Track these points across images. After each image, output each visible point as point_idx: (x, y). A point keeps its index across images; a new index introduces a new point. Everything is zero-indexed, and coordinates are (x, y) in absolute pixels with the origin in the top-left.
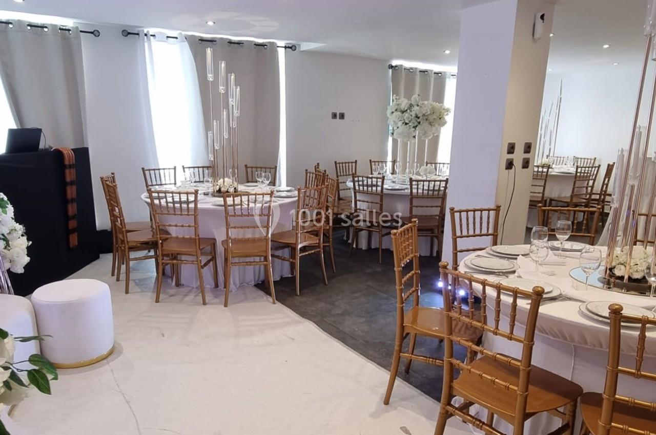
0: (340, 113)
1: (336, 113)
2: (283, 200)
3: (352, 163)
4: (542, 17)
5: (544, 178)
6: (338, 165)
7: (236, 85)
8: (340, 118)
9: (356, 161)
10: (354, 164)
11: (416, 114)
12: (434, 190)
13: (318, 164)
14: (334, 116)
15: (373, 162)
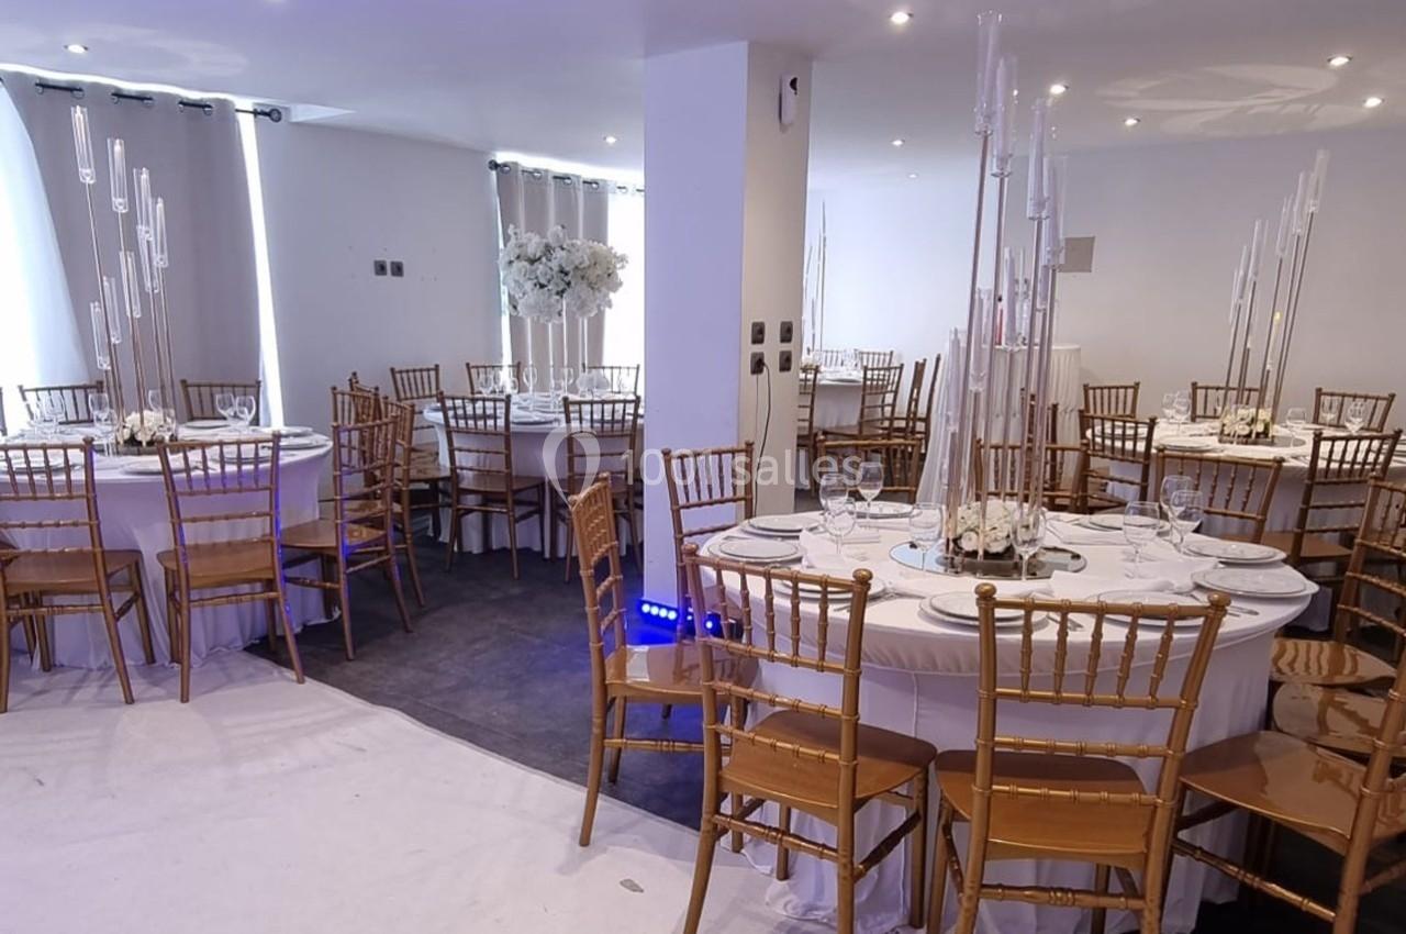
0: (393, 263)
1: (384, 262)
2: (293, 455)
3: (428, 370)
4: (793, 83)
5: (810, 391)
6: (398, 376)
7: (155, 196)
8: (393, 274)
9: (437, 366)
10: (433, 373)
11: (560, 266)
12: (613, 421)
13: (354, 374)
14: (381, 268)
15: (473, 367)
